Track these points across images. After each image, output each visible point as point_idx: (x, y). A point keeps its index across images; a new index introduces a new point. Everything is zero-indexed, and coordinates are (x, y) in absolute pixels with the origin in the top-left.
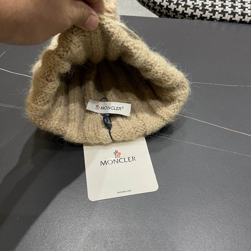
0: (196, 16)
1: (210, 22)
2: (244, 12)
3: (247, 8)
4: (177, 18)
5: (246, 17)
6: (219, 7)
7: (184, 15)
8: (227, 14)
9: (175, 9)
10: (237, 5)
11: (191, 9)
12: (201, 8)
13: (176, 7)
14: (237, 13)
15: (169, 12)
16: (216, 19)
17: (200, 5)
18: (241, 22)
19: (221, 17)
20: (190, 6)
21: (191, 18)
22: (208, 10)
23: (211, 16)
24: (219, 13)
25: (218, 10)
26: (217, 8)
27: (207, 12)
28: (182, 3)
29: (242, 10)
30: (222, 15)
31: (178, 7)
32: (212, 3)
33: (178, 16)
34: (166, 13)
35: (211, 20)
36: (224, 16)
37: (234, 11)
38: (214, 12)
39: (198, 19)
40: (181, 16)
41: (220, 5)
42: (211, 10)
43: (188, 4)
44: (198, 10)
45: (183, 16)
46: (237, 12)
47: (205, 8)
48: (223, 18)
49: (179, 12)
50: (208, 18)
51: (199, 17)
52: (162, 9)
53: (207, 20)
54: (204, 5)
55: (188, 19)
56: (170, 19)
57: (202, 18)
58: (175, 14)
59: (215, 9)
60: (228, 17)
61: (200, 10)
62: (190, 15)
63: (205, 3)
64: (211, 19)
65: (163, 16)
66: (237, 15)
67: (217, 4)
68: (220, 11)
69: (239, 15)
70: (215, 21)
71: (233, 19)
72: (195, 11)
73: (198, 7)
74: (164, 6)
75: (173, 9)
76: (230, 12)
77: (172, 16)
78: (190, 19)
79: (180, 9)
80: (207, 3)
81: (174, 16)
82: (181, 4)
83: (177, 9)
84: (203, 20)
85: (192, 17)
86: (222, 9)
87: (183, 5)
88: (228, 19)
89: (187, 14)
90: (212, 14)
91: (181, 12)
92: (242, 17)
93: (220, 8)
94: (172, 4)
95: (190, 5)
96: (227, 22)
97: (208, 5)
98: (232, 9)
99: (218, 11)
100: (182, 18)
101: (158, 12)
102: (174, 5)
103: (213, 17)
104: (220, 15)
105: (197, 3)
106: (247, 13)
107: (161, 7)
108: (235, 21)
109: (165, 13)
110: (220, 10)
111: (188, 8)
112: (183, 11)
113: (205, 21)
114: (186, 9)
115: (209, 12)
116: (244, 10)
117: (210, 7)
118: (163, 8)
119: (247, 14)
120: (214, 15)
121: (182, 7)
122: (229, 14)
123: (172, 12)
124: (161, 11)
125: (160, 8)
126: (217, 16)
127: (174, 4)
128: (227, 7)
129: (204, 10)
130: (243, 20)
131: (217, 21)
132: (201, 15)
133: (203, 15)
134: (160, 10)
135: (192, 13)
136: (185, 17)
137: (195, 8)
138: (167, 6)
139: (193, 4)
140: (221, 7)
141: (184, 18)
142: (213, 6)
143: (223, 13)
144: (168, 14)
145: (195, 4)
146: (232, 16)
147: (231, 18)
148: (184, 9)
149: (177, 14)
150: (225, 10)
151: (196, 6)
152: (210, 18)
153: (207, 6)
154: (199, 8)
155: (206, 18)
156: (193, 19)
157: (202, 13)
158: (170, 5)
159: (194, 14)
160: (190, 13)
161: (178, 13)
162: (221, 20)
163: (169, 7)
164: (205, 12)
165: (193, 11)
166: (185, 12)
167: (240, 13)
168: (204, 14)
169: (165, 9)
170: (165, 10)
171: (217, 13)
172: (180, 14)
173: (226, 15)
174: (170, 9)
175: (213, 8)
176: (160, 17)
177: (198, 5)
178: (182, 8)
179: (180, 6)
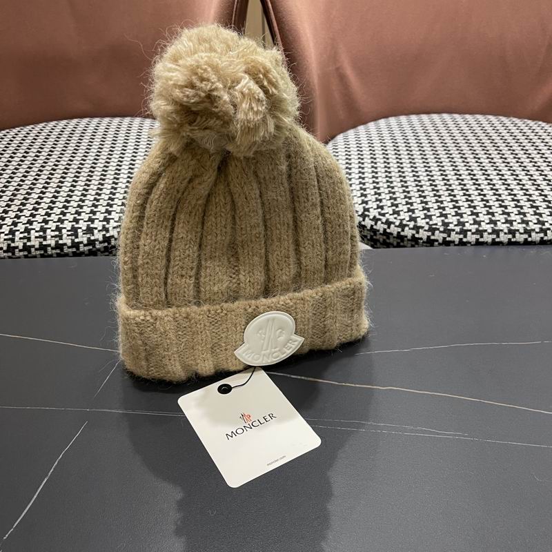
0: (437, 241)
1: (460, 247)
2: (512, 228)
3: (515, 221)
4: (404, 246)
5: (517, 235)
6: (471, 224)
7: (415, 241)
8: (486, 233)
9: (399, 233)
10: (497, 219)
11: (425, 230)
12: (442, 229)
13: (400, 230)
14: (502, 230)
15: (388, 238)
16: (470, 243)
17: (440, 224)
18: (510, 243)
19: (477, 240)
20: (423, 227)
21: (428, 245)
22: (454, 230)
23: (461, 239)
24: (473, 234)
25: (470, 228)
26: (467, 226)
27: (453, 234)
28: (408, 223)
29: (508, 225)
30: (478, 237)
31: (403, 230)
32: (458, 220)
33: (405, 243)
34: (384, 240)
35: (462, 245)
36: (482, 237)
37: (496, 228)
38: (464, 232)
39: (440, 244)
40: (409, 242)
41: (472, 222)
42: (459, 230)
43: (419, 225)
44: (437, 232)
45: (413, 243)
46: (501, 228)
47: (449, 228)
48: (481, 240)
49: (406, 237)
50: (457, 243)
51: (441, 241)
52: (375, 234)
53: (455, 245)
54: (445, 224)
55: (422, 246)
56: (392, 249)
57: (446, 243)
58: (399, 241)
59: (465, 228)
60: (487, 238)
61: (441, 232)
62: (425, 240)
63: (446, 221)
64: (461, 243)
65: (378, 244)
66: (502, 234)
67: (466, 220)
68: (474, 231)
69: (505, 233)
70: (469, 245)
71: (497, 240)
72: (433, 234)
73: (437, 227)
74: (379, 231)
75: (395, 234)
76: (490, 231)
77: (395, 243)
78: (426, 246)
79: (408, 232)
80: (451, 221)
81: (398, 243)
82: (408, 225)
83: (402, 234)
84: (449, 246)
85: (430, 242)
86: (476, 226)
87: (411, 226)
88: (490, 240)
89: (421, 239)
90: (461, 236)
91: (409, 237)
92: (510, 236)
93: (473, 226)
94: (392, 226)
95: (423, 225)
96: (487, 245)
97: (452, 223)
98: (492, 226)
99: (470, 231)
100: (413, 246)
101: (368, 240)
102: (396, 228)
103: (465, 240)
104: (474, 236)
105: (435, 222)
106: (517, 228)
107: (373, 232)
108: (501, 243)
109: (381, 240)
110: (474, 228)
111: (420, 230)
112: (413, 235)
113: (452, 247)
114: (418, 232)
115: (457, 233)
116: (512, 225)
117: (455, 225)
118: (378, 233)
119: (518, 230)
120: (465, 236)
121: (410, 229)
122: (489, 234)
123: (394, 237)
124: (374, 237)
125: (372, 234)
126: (471, 238)
127: (396, 226)
128: (482, 223)
129: (448, 232)
130: (512, 240)
131: (472, 245)
132: (444, 238)
133: (448, 239)
134: (371, 236)
135: (428, 237)
136: (417, 243)
137: (432, 230)
138: (385, 230)
139: (427, 223)
140: (474, 224)
141: (417, 246)
142: (460, 223)
143: (480, 232)
144: (388, 241)
145: (431, 223)
146: (494, 236)
147: (493, 239)
148: (414, 232)
149: (403, 241)
150: (481, 229)
151: (434, 226)
152: (459, 242)
153: (450, 225)
154: (438, 229)
155: (454, 242)
156: (432, 245)
157: (445, 235)
158: (389, 227)
159: (432, 238)
160: (425, 238)
161: (406, 239)
162: (478, 243)
163: (388, 231)
164: (450, 234)
165: (430, 234)
166: (417, 236)
167: (506, 231)
168: (449, 236)
169: (381, 234)
170: (381, 236)
171: (469, 233)
172: (408, 240)
173: (484, 236)
174: (391, 234)
175: (461, 227)
176: (372, 246)
177: (436, 224)
178: (411, 231)
179: (407, 228)
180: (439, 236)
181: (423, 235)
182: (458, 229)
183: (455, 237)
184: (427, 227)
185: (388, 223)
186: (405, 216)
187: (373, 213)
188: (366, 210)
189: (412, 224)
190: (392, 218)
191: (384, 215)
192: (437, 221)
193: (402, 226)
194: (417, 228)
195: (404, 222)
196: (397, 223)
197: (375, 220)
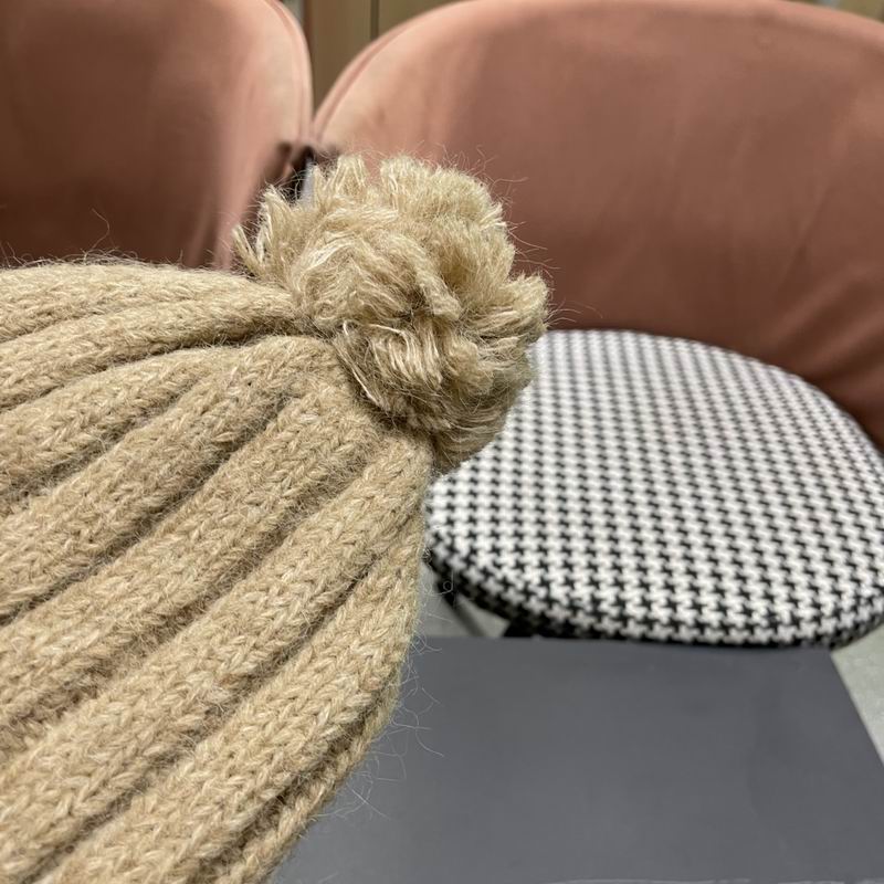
63: (597, 594)
66: (683, 628)
67: (629, 596)
71: (676, 637)
72: (574, 616)
73: (582, 604)
104: (640, 626)
105: (579, 594)
106: (708, 620)
111: (555, 605)
112: (543, 611)
114: (550, 608)
115: (612, 619)
116: (700, 613)
117: (611, 605)
119: (710, 624)
120: (625, 626)
139: (567, 595)
140: (640, 605)
145: (573, 595)
146: (671, 631)
147: (669, 635)
148: (545, 606)
150: (650, 615)
151: (577, 603)
165: (569, 613)
166: (548, 613)
167: (691, 623)
168: (599, 622)
171: (631, 622)
172: (535, 617)
173: (655, 628)
180: (583, 620)
181: (559, 613)
182: (614, 612)
183: (608, 625)
184: (565, 602)
185: (506, 583)
186: (533, 575)
187: (484, 559)
188: (473, 551)
189: (542, 592)
190: (511, 575)
191: (499, 566)
192: (583, 592)
193: (527, 593)
194: (550, 601)
195: (531, 587)
196: (520, 586)
197: (486, 573)
